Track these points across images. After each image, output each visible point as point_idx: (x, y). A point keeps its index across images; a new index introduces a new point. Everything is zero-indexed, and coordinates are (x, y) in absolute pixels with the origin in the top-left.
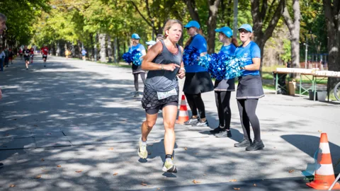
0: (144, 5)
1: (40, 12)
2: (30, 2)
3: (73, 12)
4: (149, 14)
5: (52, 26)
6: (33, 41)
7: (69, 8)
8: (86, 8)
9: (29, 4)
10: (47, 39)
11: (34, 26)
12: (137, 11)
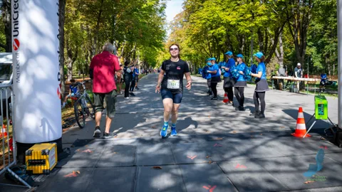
12: (205, 50)
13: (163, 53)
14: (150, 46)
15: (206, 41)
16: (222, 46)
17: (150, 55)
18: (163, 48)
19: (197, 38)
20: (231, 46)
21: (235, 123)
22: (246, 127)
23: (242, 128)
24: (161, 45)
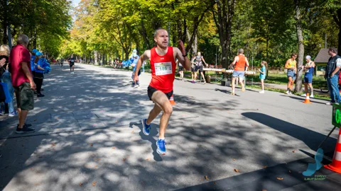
0: (119, 36)
1: (64, 40)
3: (81, 41)
4: (121, 40)
5: (70, 48)
6: (60, 55)
7: (79, 38)
8: (87, 38)
9: (59, 36)
10: (67, 54)
11: (61, 48)
14: (53, 34)
15: (117, 30)
18: (68, 36)
19: (108, 25)
24: (65, 33)
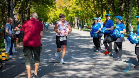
0: (93, 5)
1: (51, 8)
2: (48, 5)
3: (65, 9)
4: (95, 9)
5: (56, 14)
6: (49, 20)
7: (63, 7)
9: (47, 6)
11: (49, 14)
12: (90, 8)
13: (54, 10)
14: (43, 4)
16: (105, 4)
17: (43, 11)
18: (54, 6)
20: (113, 4)
21: (107, 70)
22: (115, 73)
23: (111, 74)
24: (52, 3)
